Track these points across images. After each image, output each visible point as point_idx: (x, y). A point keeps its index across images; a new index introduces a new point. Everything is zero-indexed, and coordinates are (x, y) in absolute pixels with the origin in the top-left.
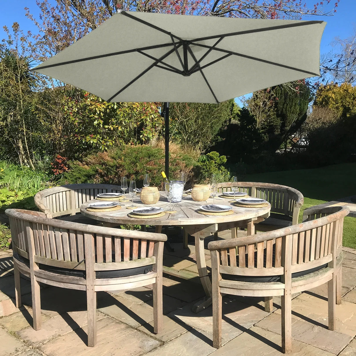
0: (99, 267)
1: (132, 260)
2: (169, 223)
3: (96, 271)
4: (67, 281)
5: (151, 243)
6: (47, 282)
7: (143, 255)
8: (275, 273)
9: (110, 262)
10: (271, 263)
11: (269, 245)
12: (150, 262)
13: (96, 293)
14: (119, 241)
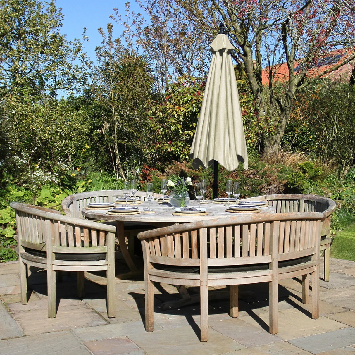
0: (56, 249)
1: (84, 246)
2: (131, 219)
3: (56, 253)
4: (36, 260)
5: (101, 233)
6: (26, 262)
7: (94, 243)
8: (191, 264)
9: (64, 246)
10: (187, 254)
11: (185, 237)
12: (102, 250)
13: (55, 272)
14: (71, 228)
